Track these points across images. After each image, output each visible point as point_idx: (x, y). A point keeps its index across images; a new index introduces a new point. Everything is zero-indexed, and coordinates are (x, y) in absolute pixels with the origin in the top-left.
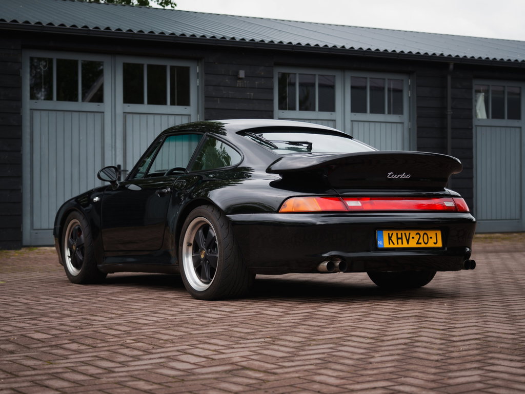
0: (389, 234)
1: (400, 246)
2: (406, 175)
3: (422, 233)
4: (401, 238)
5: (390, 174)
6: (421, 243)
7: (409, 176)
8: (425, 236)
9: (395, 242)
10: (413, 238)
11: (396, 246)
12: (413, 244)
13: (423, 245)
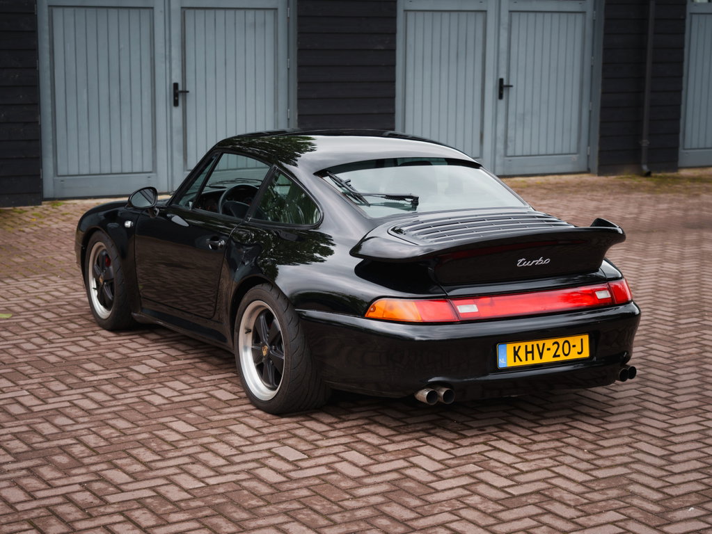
0: (515, 348)
1: (530, 362)
2: (544, 259)
3: (561, 341)
4: (532, 352)
5: (521, 260)
6: (559, 356)
7: (548, 261)
8: (566, 344)
9: (523, 357)
10: (549, 349)
11: (524, 363)
12: (548, 357)
13: (563, 358)
